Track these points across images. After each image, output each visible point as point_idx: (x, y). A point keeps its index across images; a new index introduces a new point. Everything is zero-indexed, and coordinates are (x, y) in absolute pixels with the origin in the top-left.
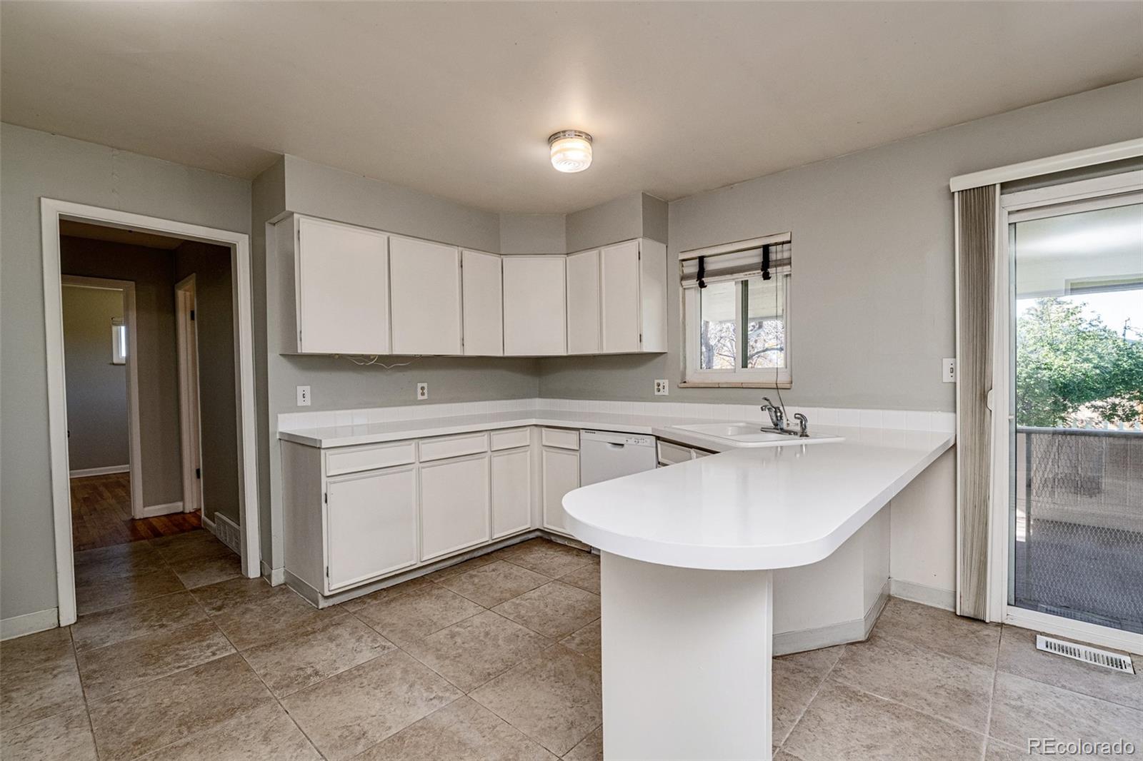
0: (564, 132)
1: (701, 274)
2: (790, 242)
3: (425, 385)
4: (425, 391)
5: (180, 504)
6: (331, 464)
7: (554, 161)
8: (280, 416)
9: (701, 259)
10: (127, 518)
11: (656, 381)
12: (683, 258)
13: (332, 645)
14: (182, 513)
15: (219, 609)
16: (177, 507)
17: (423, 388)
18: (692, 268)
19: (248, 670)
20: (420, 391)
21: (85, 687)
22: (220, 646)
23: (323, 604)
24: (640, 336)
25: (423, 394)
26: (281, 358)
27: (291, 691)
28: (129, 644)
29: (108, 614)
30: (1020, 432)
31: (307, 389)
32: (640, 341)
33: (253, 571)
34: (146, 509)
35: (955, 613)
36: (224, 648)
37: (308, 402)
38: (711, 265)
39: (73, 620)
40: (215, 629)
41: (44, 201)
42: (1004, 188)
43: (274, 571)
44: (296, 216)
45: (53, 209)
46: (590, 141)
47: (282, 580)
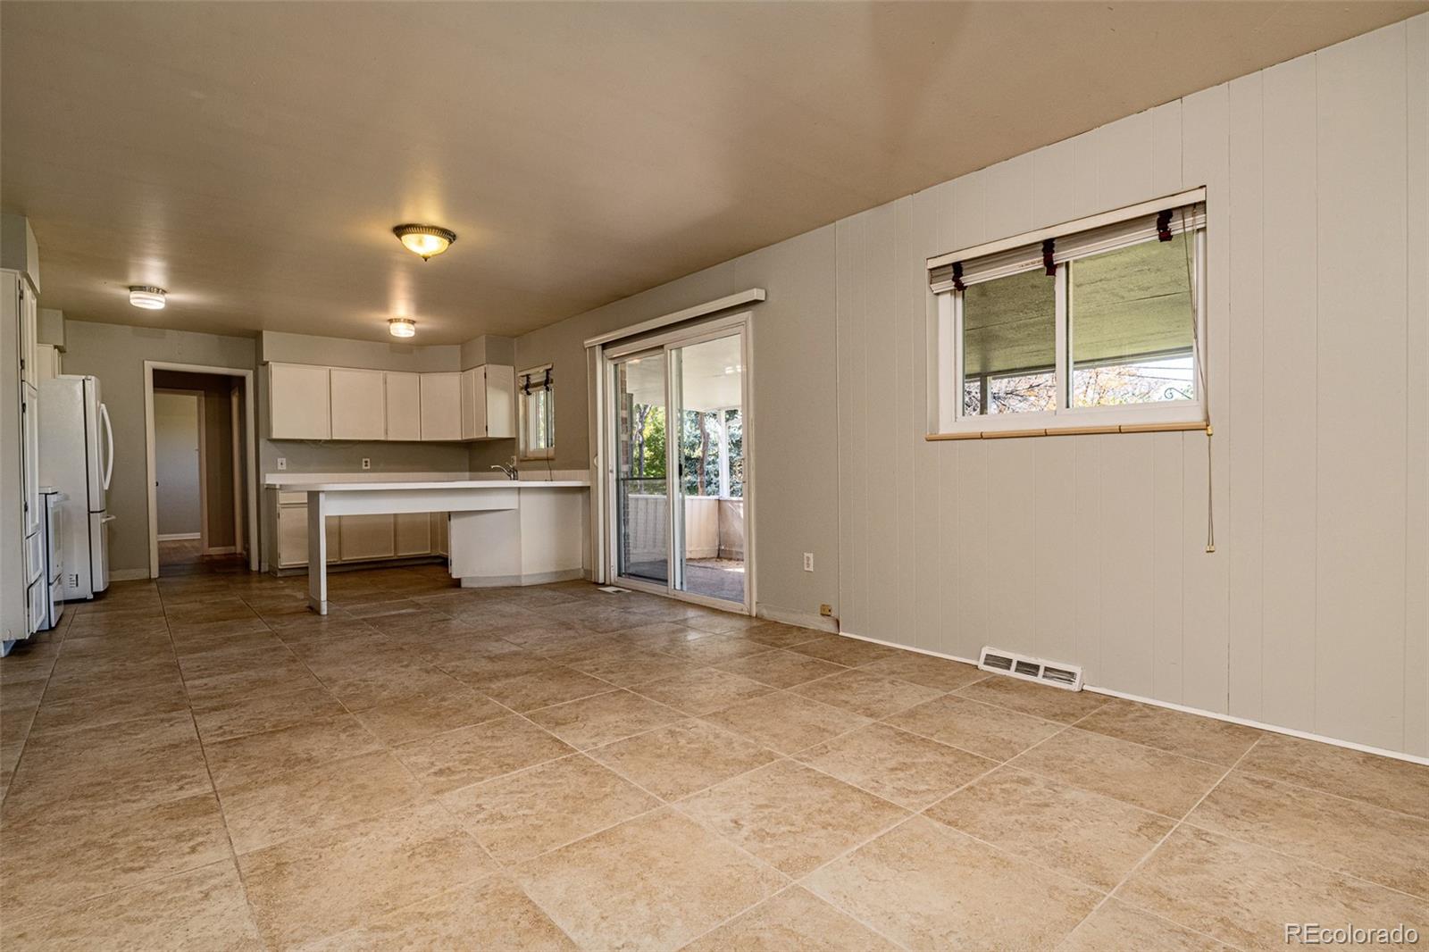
0: (395, 319)
1: (527, 387)
2: (552, 369)
3: (368, 460)
4: (369, 464)
5: (233, 548)
6: (282, 498)
7: (391, 331)
8: (267, 475)
9: (528, 376)
11: (510, 457)
12: (519, 375)
14: (239, 553)
16: (231, 549)
17: (366, 462)
18: (524, 382)
20: (364, 464)
23: (279, 575)
24: (487, 427)
25: (366, 466)
26: (268, 442)
28: (178, 581)
29: (175, 576)
31: (284, 460)
32: (487, 430)
33: (255, 568)
34: (211, 549)
37: (284, 467)
38: (532, 380)
39: (159, 576)
41: (146, 362)
42: (605, 346)
43: (262, 564)
44: (270, 363)
45: (149, 366)
46: (413, 322)
47: (267, 569)
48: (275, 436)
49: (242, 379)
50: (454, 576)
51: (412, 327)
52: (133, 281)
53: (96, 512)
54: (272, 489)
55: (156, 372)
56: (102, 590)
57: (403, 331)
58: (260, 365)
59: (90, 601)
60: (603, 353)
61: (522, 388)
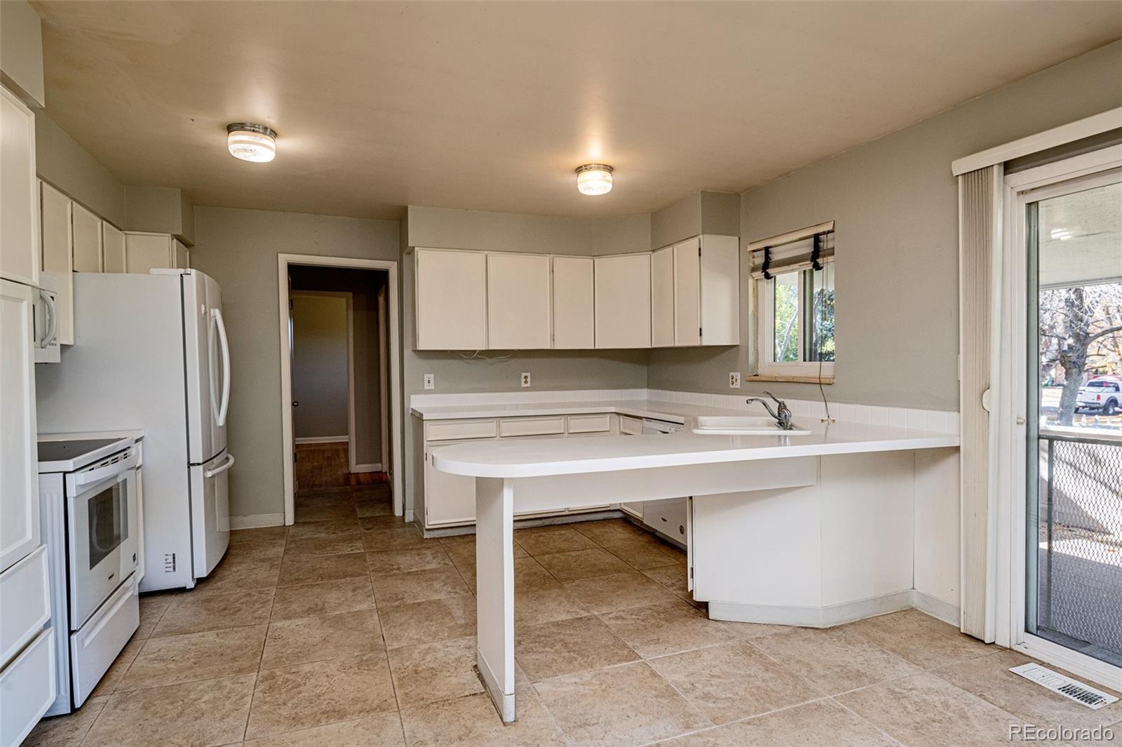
0: (585, 166)
1: (766, 266)
2: (833, 231)
3: (528, 374)
4: (529, 380)
5: (379, 465)
6: (430, 432)
7: (579, 187)
8: (412, 396)
9: (767, 250)
10: (345, 471)
11: (731, 374)
12: (753, 249)
13: (417, 558)
14: (381, 472)
15: (368, 529)
16: (377, 468)
17: (526, 377)
18: (760, 260)
19: (365, 561)
20: (523, 380)
21: (285, 553)
22: (359, 547)
23: (426, 535)
24: (701, 329)
25: (526, 382)
26: (413, 353)
27: (380, 574)
28: (313, 539)
29: (311, 523)
30: (1043, 438)
31: (432, 376)
32: (701, 335)
33: (398, 512)
34: (358, 466)
35: (960, 629)
36: (359, 549)
37: (432, 386)
38: (777, 256)
39: (292, 523)
40: (360, 538)
41: (279, 255)
42: (1009, 167)
43: (406, 511)
44: (416, 248)
45: (284, 260)
46: (610, 169)
47: (412, 519)
48: (421, 347)
49: (383, 276)
50: (698, 597)
51: (608, 176)
52: (233, 116)
53: (199, 464)
54: (418, 419)
55: (293, 269)
56: (205, 576)
57: (595, 185)
58: (404, 253)
59: (191, 590)
60: (1005, 183)
61: (754, 270)
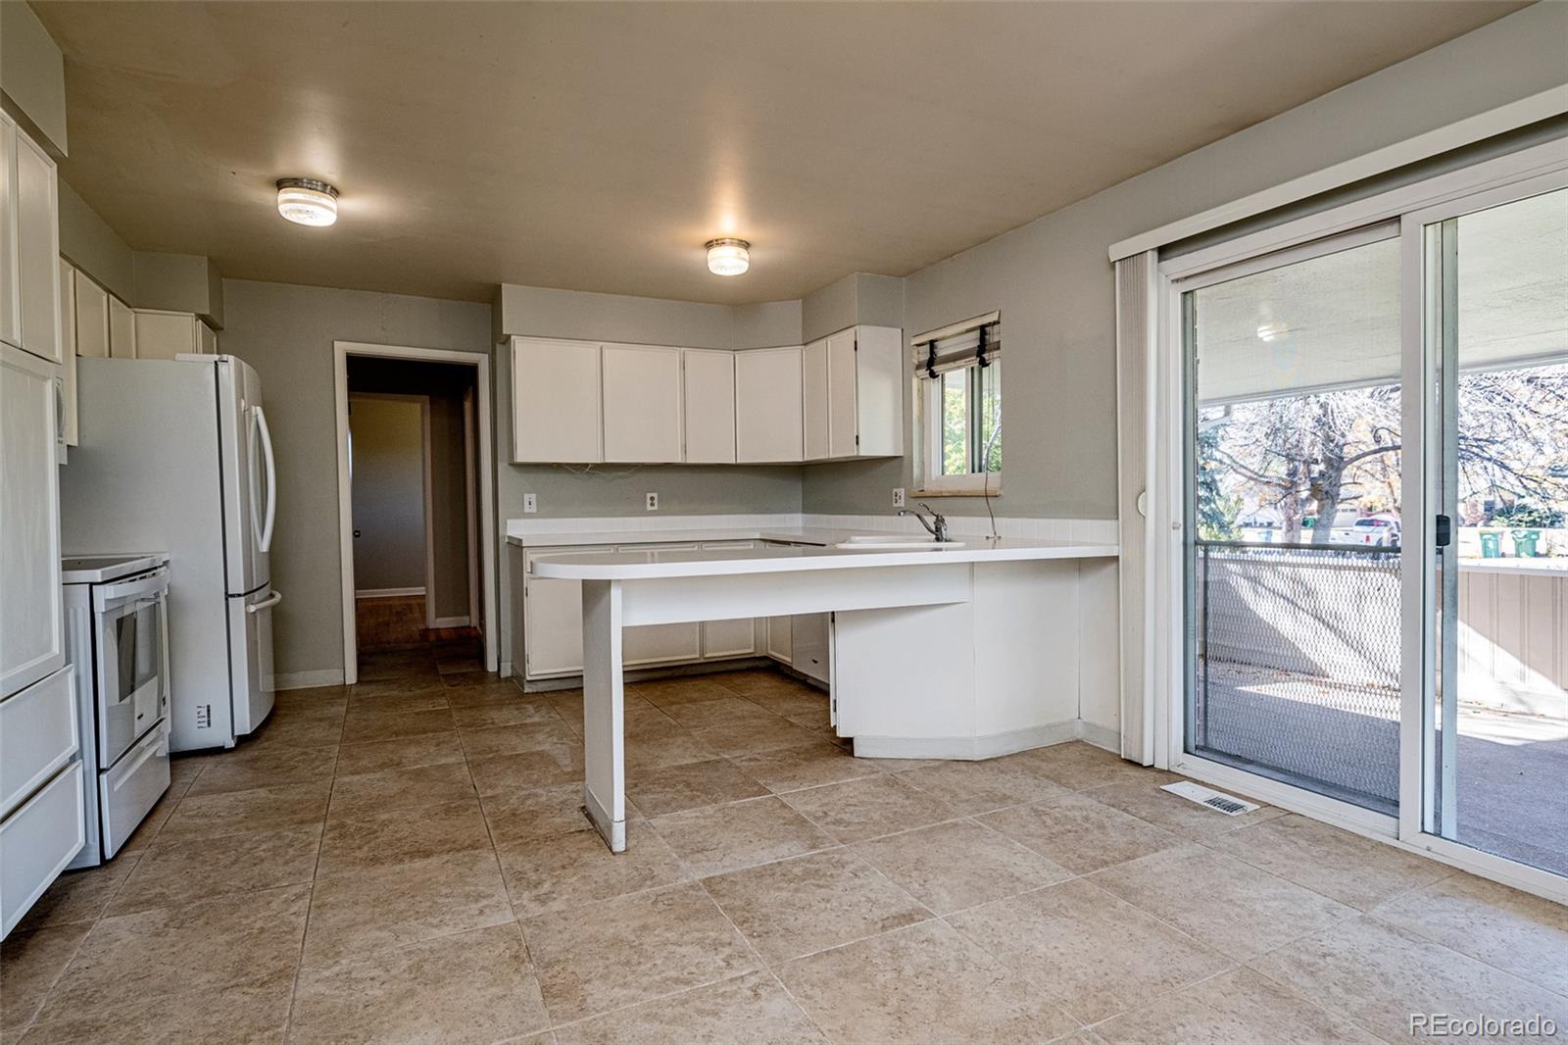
0: (717, 240)
1: (931, 362)
2: (998, 322)
3: (655, 495)
4: (656, 502)
5: (467, 618)
6: (532, 561)
7: (710, 265)
8: (509, 522)
9: (932, 343)
10: (422, 627)
11: (895, 490)
12: (917, 343)
13: (516, 712)
14: (469, 627)
15: (453, 685)
16: (464, 621)
17: (652, 498)
18: (924, 355)
19: (451, 716)
20: (649, 501)
21: (347, 712)
22: (443, 704)
23: (527, 690)
24: (857, 437)
25: (652, 505)
26: (510, 468)
27: (470, 729)
28: (382, 697)
29: (378, 681)
31: (533, 496)
32: (857, 443)
33: (492, 667)
34: (439, 620)
35: (1120, 755)
37: (534, 509)
38: (943, 351)
39: (354, 682)
40: (443, 695)
41: (335, 343)
42: (1163, 251)
43: (502, 664)
44: (512, 337)
45: (342, 349)
46: (746, 245)
47: (509, 674)
48: (520, 458)
49: (470, 372)
50: (841, 733)
51: (744, 253)
52: (283, 169)
53: (239, 595)
54: (517, 546)
55: (354, 362)
56: (249, 732)
57: (728, 264)
58: (498, 342)
59: (230, 750)
60: (1159, 270)
61: (918, 367)
